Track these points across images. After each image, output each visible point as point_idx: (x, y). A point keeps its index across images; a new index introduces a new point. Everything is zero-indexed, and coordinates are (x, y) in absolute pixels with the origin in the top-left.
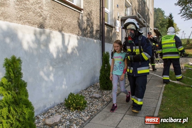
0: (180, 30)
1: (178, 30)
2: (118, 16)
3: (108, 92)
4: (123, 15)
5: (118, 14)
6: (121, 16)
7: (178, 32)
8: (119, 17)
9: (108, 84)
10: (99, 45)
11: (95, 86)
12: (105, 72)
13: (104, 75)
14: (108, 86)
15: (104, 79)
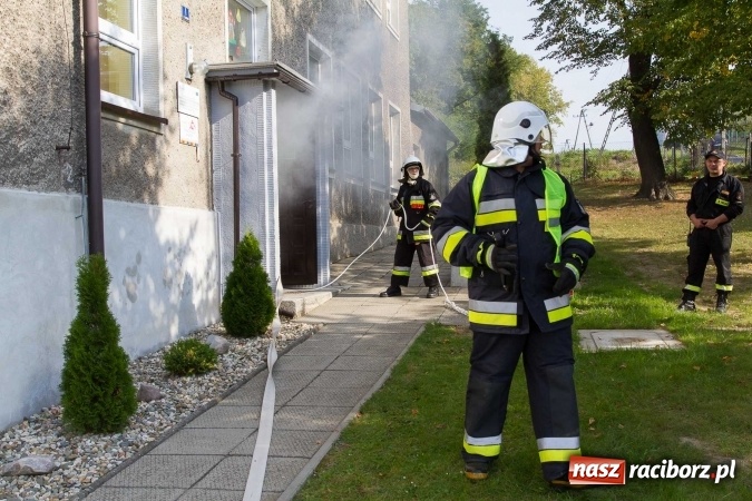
0: (567, 104)
1: (561, 107)
2: (190, 61)
3: (102, 444)
4: (219, 56)
5: (190, 52)
6: (203, 66)
7: (559, 115)
8: (191, 71)
9: (103, 405)
10: (72, 216)
11: (49, 421)
12: (87, 349)
13: (83, 363)
14: (100, 416)
15: (84, 382)
